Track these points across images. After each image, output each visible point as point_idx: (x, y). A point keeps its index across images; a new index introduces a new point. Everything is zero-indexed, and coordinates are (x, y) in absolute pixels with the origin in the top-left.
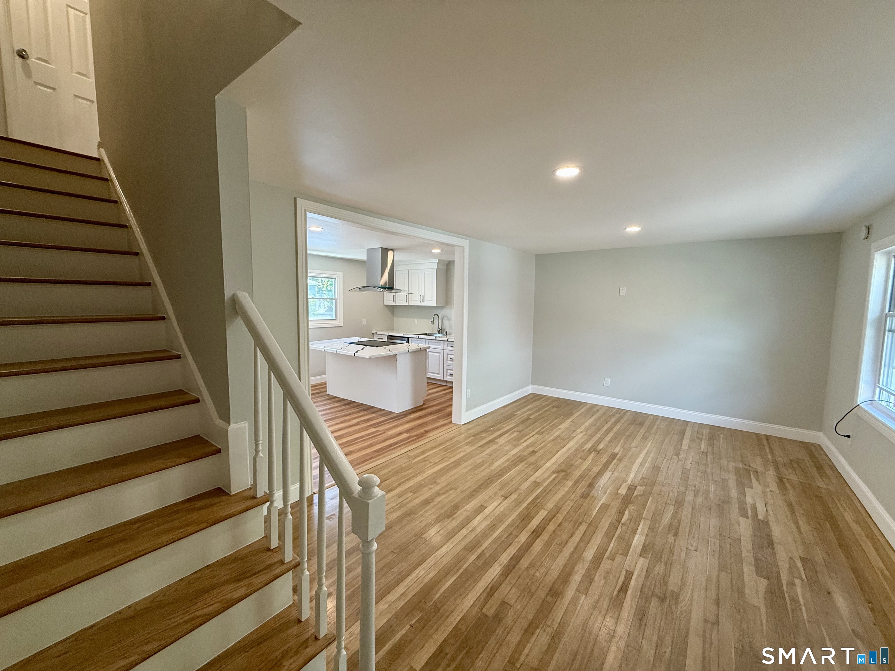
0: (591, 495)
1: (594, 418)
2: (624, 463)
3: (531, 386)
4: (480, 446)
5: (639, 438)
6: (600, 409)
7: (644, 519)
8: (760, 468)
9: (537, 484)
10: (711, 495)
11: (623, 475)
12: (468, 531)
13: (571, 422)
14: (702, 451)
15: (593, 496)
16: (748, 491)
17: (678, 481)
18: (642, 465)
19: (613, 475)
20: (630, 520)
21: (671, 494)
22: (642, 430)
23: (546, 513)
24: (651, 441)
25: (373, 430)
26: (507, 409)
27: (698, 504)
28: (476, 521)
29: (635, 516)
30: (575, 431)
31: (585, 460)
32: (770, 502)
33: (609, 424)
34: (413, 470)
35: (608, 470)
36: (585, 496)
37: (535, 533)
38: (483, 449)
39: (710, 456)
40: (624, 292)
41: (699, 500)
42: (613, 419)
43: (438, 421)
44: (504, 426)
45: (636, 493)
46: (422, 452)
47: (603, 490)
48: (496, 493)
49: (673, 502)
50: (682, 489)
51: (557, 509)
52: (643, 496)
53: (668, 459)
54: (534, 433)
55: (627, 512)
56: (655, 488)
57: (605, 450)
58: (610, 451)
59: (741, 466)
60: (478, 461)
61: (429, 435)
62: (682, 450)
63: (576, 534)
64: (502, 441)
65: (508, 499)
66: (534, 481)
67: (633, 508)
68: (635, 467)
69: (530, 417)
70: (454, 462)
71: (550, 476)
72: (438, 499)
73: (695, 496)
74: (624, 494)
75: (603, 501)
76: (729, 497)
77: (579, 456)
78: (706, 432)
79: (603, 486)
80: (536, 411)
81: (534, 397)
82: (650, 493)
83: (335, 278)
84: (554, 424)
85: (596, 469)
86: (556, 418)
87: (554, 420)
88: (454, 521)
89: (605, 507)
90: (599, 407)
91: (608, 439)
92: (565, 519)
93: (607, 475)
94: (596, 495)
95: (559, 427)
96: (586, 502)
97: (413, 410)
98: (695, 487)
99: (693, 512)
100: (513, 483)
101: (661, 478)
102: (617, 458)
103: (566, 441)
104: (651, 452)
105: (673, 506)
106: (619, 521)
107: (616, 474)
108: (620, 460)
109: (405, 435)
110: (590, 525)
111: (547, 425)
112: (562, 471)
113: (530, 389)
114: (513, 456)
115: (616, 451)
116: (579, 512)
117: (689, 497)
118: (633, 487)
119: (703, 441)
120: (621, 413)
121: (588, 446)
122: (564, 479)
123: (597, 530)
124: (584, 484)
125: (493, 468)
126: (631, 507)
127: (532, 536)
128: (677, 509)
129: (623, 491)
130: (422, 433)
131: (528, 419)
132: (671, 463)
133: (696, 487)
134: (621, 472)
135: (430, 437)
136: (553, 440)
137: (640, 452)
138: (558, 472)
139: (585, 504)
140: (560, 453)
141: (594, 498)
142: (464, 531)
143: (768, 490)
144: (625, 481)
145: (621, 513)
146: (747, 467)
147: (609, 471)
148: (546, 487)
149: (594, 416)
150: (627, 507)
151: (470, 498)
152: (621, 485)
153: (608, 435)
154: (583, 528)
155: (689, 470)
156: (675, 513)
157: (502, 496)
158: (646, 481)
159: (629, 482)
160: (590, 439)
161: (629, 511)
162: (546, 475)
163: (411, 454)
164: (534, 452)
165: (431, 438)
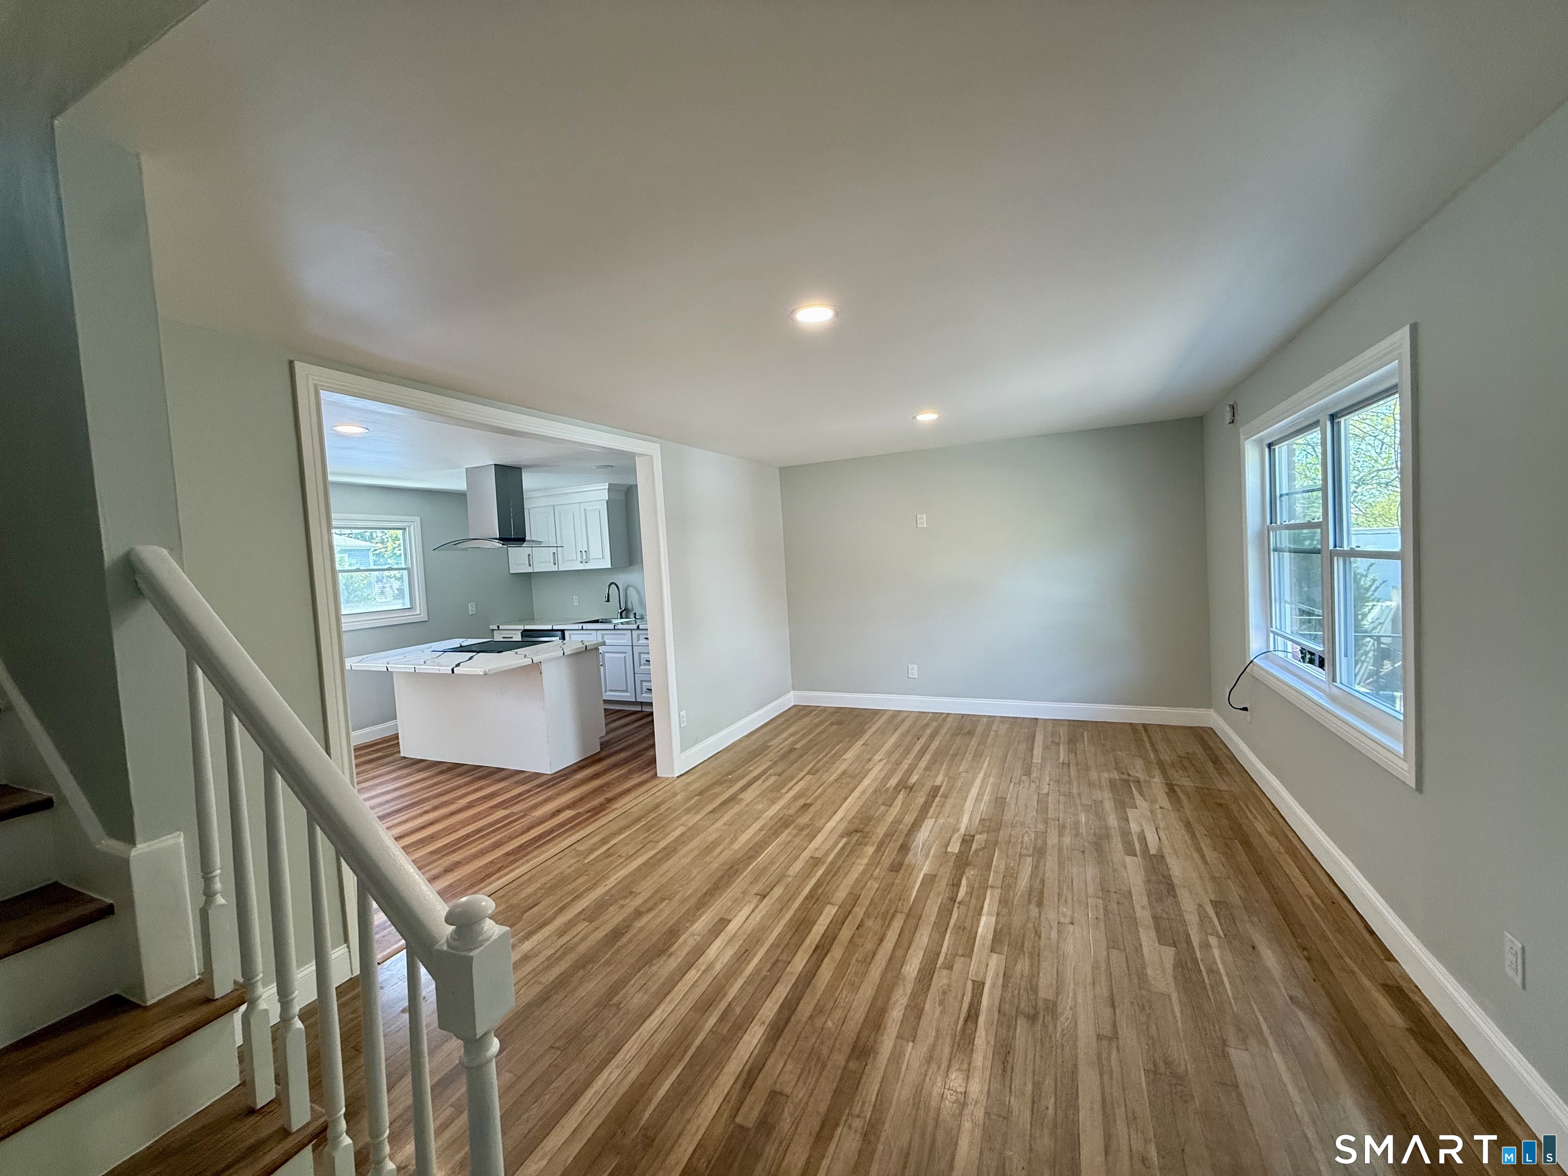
0: (906, 863)
1: (896, 735)
2: (951, 801)
3: (792, 693)
4: (711, 812)
5: (969, 757)
6: (908, 716)
7: (992, 887)
8: (1141, 776)
9: (815, 862)
10: (1083, 830)
11: (952, 820)
12: (700, 972)
13: (863, 745)
14: (1061, 762)
15: (909, 866)
16: (1131, 813)
17: (1033, 816)
18: (978, 799)
19: (937, 823)
20: (970, 893)
21: (1026, 839)
22: (972, 743)
23: (837, 907)
24: (988, 758)
25: (502, 813)
26: (753, 738)
27: (1065, 847)
28: (712, 951)
29: (977, 885)
30: (870, 760)
31: (891, 806)
32: (1162, 825)
33: (923, 740)
34: (586, 877)
35: (929, 815)
36: (896, 867)
37: (819, 951)
38: (717, 816)
39: (1073, 768)
40: (923, 521)
41: (1067, 840)
42: (928, 731)
43: (631, 778)
44: (751, 768)
45: (974, 847)
46: (604, 839)
47: (923, 851)
48: (745, 892)
49: (1031, 852)
50: (1041, 827)
51: (854, 899)
52: (986, 850)
53: (1015, 784)
54: (803, 774)
55: (964, 882)
56: (1001, 833)
57: (920, 783)
58: (928, 785)
59: (1115, 775)
60: (710, 839)
61: (614, 807)
62: (1033, 765)
63: (888, 936)
64: (749, 795)
65: (767, 898)
66: (811, 857)
67: (972, 872)
68: (969, 804)
69: (796, 747)
70: (664, 848)
71: (837, 843)
72: (638, 924)
73: (1061, 835)
74: (957, 851)
75: (925, 870)
76: (1107, 828)
77: (880, 802)
78: (1063, 731)
79: (923, 845)
80: (804, 736)
81: (799, 712)
82: (996, 843)
83: (404, 529)
84: (835, 754)
85: (909, 819)
86: (840, 742)
87: (835, 746)
88: (672, 958)
89: (930, 879)
90: (904, 715)
91: (923, 764)
92: (867, 914)
93: (928, 823)
94: (914, 861)
95: (843, 757)
96: (899, 877)
97: (581, 764)
98: (1058, 820)
99: (1061, 863)
100: (775, 867)
101: (1008, 816)
102: (940, 794)
103: (859, 777)
104: (990, 775)
105: (1031, 858)
106: (953, 899)
107: (941, 821)
108: (945, 796)
109: (568, 814)
110: (908, 915)
111: (824, 757)
112: (856, 831)
113: (791, 699)
114: (771, 818)
115: (937, 783)
116: (889, 897)
117: (1053, 840)
118: (968, 838)
119: (1061, 747)
120: (940, 718)
121: (893, 782)
122: (860, 844)
123: (920, 922)
124: (894, 846)
125: (736, 846)
126: (970, 872)
127: (815, 957)
128: (1038, 861)
129: (955, 847)
130: (602, 805)
131: (792, 750)
132: (1020, 788)
133: (1061, 820)
134: (948, 817)
135: (616, 809)
136: (837, 780)
137: (974, 779)
138: (848, 834)
139: (897, 881)
140: (849, 800)
141: (912, 868)
142: (693, 975)
143: (1157, 806)
144: (956, 830)
145: (956, 885)
146: (1125, 777)
147: (931, 818)
148: (832, 863)
149: (897, 731)
150: (964, 873)
151: (698, 909)
152: (950, 839)
153: (923, 759)
154: (897, 925)
155: (1048, 794)
156: (1036, 868)
157: (757, 894)
158: (987, 824)
159: (962, 831)
160: (896, 770)
161: (967, 878)
162: (830, 842)
163: (582, 847)
164: (806, 806)
165: (619, 812)
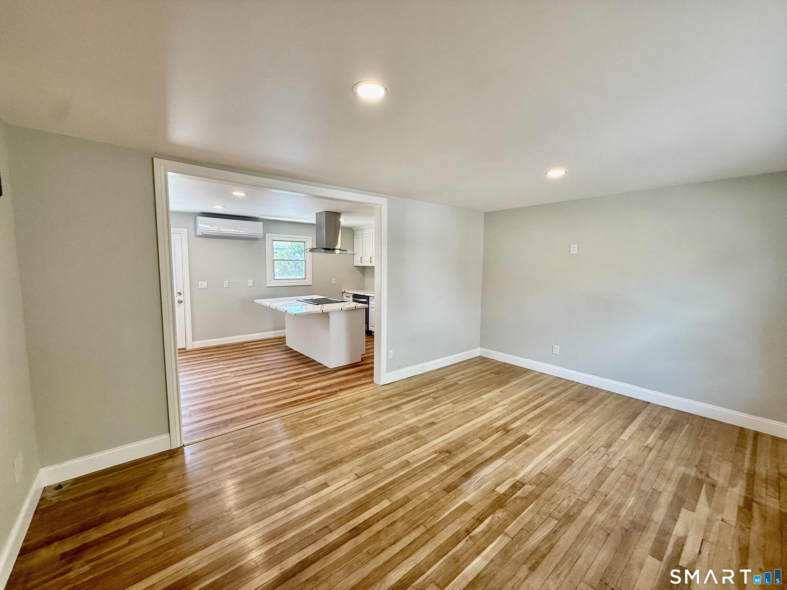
0: (459, 488)
1: (531, 388)
2: (529, 450)
3: (479, 349)
4: (379, 412)
5: (570, 419)
6: (547, 378)
7: (506, 534)
8: (721, 481)
9: (407, 463)
10: (623, 513)
11: (517, 466)
12: (285, 515)
13: (500, 391)
14: (646, 445)
15: (460, 490)
16: (685, 515)
17: (586, 485)
18: (550, 455)
19: (505, 464)
20: (484, 532)
21: (565, 502)
22: (579, 410)
23: (391, 503)
24: (584, 424)
25: (295, 383)
26: (440, 371)
27: (595, 524)
28: (302, 503)
29: (495, 527)
30: (496, 403)
31: (483, 440)
32: (712, 538)
33: (544, 398)
34: (293, 431)
35: (503, 457)
36: (450, 489)
37: (354, 531)
38: (380, 415)
39: (653, 454)
40: (575, 249)
41: (601, 517)
42: (553, 393)
43: (361, 380)
44: (423, 390)
45: (518, 494)
46: (319, 411)
47: (478, 483)
48: (351, 471)
49: (561, 515)
50: (586, 496)
51: (407, 500)
52: (525, 500)
53: (591, 452)
54: (448, 401)
55: (487, 521)
56: (549, 489)
57: (517, 430)
58: (523, 432)
59: (693, 472)
60: (364, 429)
61: (339, 394)
62: (618, 440)
63: (404, 540)
64: (406, 408)
65: (360, 478)
66: (406, 461)
67: (500, 515)
68: (541, 457)
69: (459, 383)
70: (339, 427)
71: (429, 456)
72: (287, 469)
73: (598, 510)
74: (501, 493)
75: (468, 499)
76: (649, 520)
77: (479, 435)
78: (667, 418)
79: (482, 479)
80: (469, 377)
81: (482, 360)
82: (537, 497)
83: (305, 242)
84: (479, 393)
85: (488, 455)
86: (487, 386)
87: (481, 388)
88: (283, 498)
89: (466, 507)
90: (545, 377)
91: (530, 416)
92: (403, 517)
93: (499, 462)
94: (465, 489)
95: (481, 397)
96: (446, 497)
97: (347, 367)
98: (606, 496)
99: (579, 537)
100: (381, 459)
101: (564, 478)
102: (524, 442)
103: (479, 414)
104: (574, 439)
105: (557, 522)
106: (468, 532)
107: (510, 463)
108: (528, 445)
109: (319, 392)
110: (428, 530)
111: (470, 394)
112: (447, 451)
113: (477, 352)
114: (406, 426)
115: (529, 434)
116: (427, 510)
117: (588, 512)
118: (519, 484)
119: (655, 431)
120: (570, 384)
121: (499, 423)
122: (442, 462)
123: (432, 540)
124: (462, 471)
125: (373, 438)
126: (500, 514)
127: (349, 534)
128: (561, 526)
129: (501, 490)
130: (336, 391)
131: (456, 384)
132: (593, 457)
133: (608, 496)
134: (517, 462)
135: (339, 396)
136: (464, 412)
137: (560, 437)
138: (440, 452)
139: (442, 500)
140: (460, 428)
141: (461, 493)
142: (281, 514)
143: (719, 517)
144: (515, 474)
145: (480, 520)
146: (700, 476)
147: (504, 459)
148: (414, 469)
149: (531, 387)
150: (493, 512)
151: (321, 472)
152: (505, 480)
153: (533, 412)
154: (415, 535)
155: (613, 469)
156: (555, 532)
157: (356, 474)
158: (542, 478)
159: (518, 478)
160: (508, 414)
161: (493, 518)
162: (425, 454)
163: (306, 413)
164: (433, 423)
165: (339, 398)
